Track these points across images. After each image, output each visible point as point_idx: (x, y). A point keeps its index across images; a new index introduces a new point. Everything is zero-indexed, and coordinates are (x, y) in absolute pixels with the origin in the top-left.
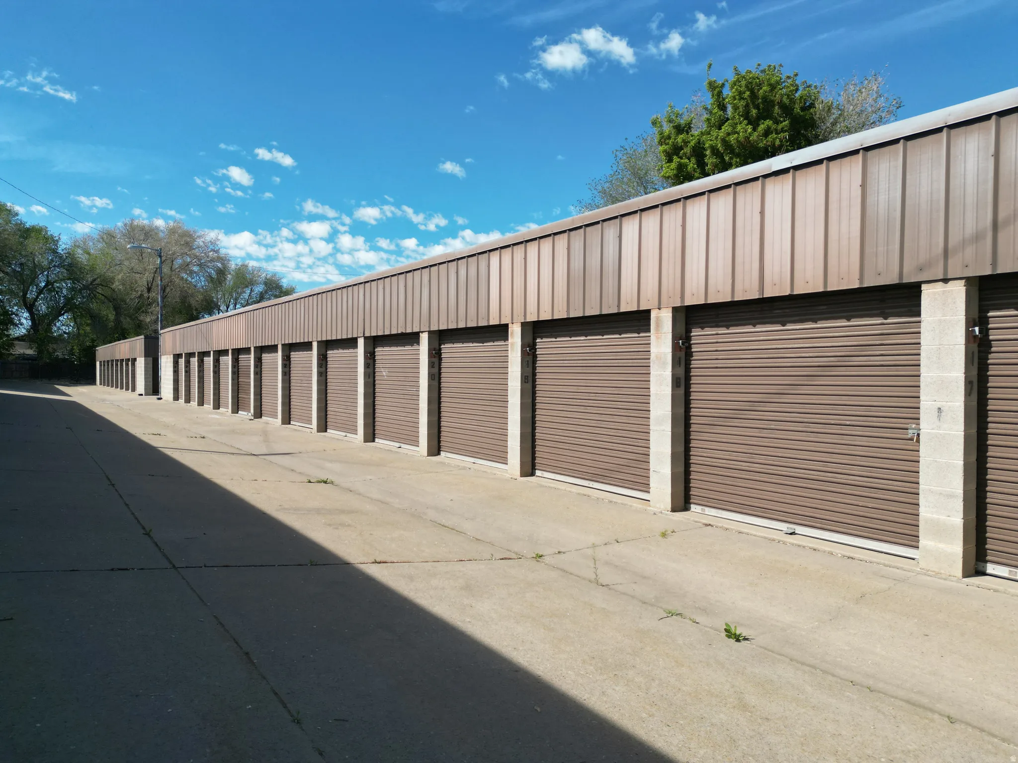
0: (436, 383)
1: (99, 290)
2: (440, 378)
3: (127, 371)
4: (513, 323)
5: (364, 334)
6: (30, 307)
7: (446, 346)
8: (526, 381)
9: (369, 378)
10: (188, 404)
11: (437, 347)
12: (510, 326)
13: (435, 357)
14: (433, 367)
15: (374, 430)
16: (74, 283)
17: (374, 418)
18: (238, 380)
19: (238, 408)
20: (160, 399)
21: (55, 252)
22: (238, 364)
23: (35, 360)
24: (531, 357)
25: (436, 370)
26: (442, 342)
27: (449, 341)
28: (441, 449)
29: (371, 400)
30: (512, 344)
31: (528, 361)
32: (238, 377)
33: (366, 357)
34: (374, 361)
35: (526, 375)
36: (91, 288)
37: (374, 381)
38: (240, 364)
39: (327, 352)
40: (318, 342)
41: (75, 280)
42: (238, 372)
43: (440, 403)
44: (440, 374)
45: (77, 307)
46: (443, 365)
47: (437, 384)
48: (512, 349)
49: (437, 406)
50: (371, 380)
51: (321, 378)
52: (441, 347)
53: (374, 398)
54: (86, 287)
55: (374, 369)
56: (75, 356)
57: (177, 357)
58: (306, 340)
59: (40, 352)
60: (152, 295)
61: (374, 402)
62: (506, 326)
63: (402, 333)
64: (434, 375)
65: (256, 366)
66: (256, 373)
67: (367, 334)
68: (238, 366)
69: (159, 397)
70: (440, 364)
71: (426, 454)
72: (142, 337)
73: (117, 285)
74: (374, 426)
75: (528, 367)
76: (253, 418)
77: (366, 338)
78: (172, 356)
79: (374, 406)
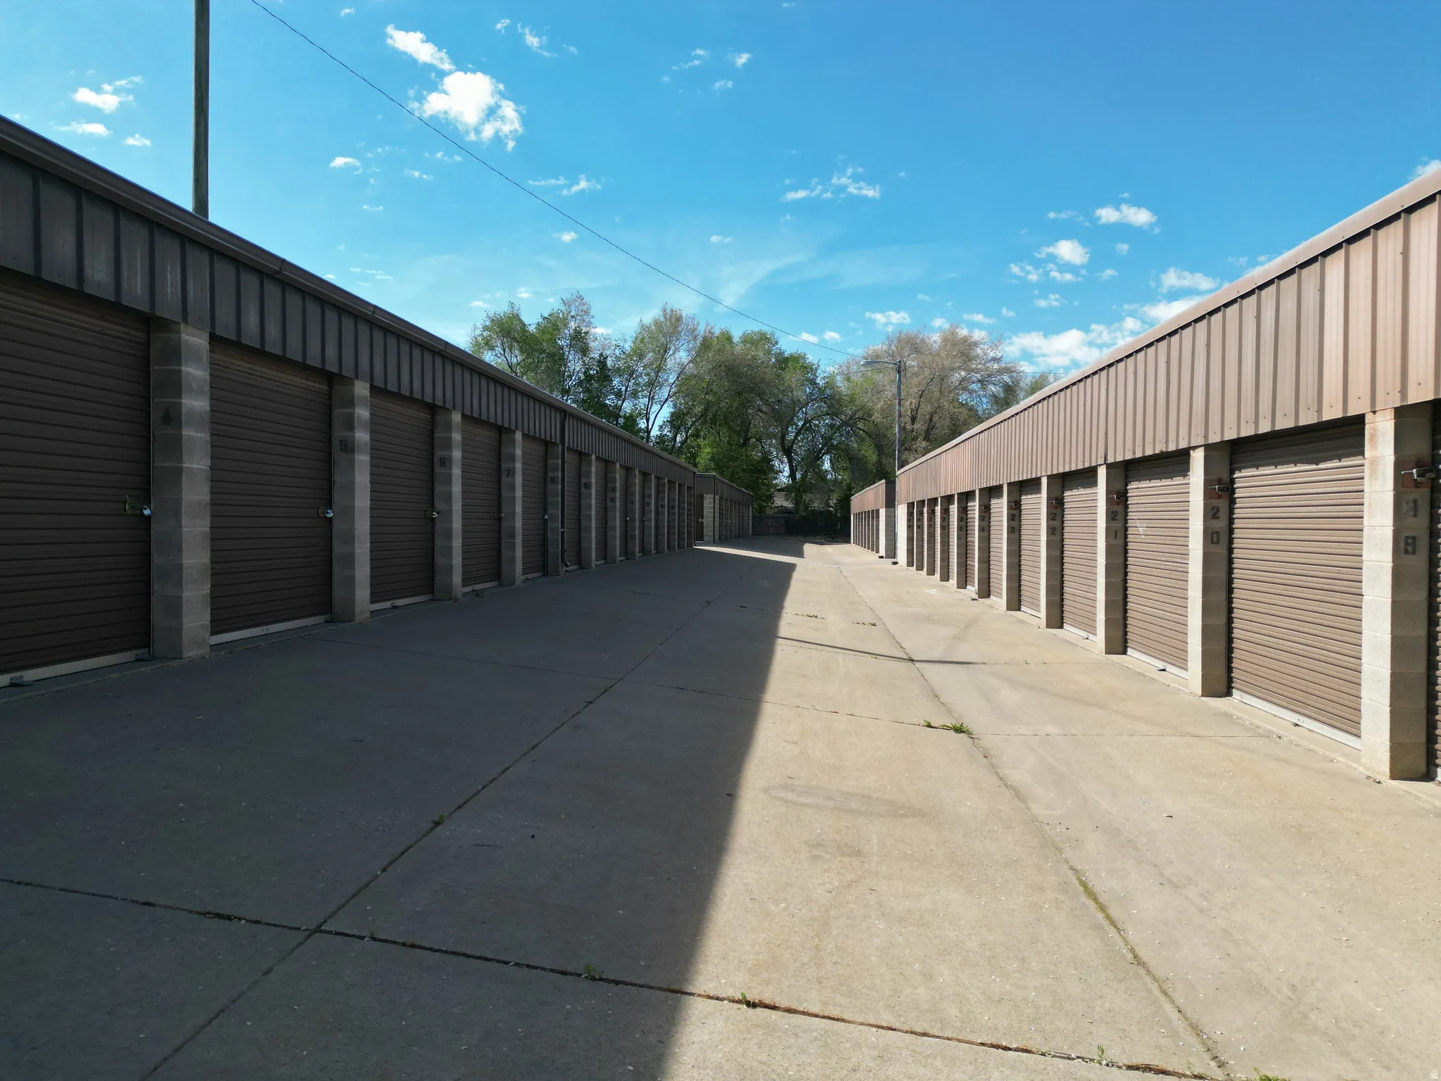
0: (1221, 550)
1: (860, 425)
2: (1231, 541)
3: (873, 525)
4: (1374, 412)
5: (1106, 459)
6: (788, 451)
7: (1245, 473)
8: (1410, 549)
9: (1116, 538)
10: (919, 572)
11: (1225, 477)
12: (1368, 418)
13: (1219, 497)
14: (1215, 517)
15: (1125, 633)
16: (833, 419)
17: (1125, 611)
18: (967, 538)
19: (966, 581)
20: (895, 563)
21: (813, 382)
22: (967, 515)
23: (791, 513)
24: (1426, 491)
25: (1221, 524)
26: (1236, 465)
27: (1250, 464)
28: (1233, 685)
29: (1119, 579)
30: (1374, 462)
31: (1415, 501)
32: (967, 534)
33: (1109, 501)
34: (1126, 507)
35: (1410, 534)
36: (850, 422)
37: (1126, 544)
38: (969, 516)
39: (1063, 493)
40: (1049, 477)
41: (833, 414)
42: (967, 526)
43: (1230, 590)
44: (1231, 531)
45: (835, 448)
46: (1238, 513)
47: (1225, 552)
48: (1374, 472)
49: (1223, 596)
50: (1120, 541)
51: (1053, 538)
52: (1235, 476)
53: (1126, 574)
54: (845, 423)
55: (1126, 521)
56: (832, 507)
57: (910, 506)
58: (1034, 476)
59: (797, 504)
60: (917, 426)
61: (1125, 581)
62: (1359, 420)
63: (1162, 452)
64: (1218, 533)
65: (982, 518)
66: (982, 529)
67: (1110, 460)
68: (967, 519)
69: (894, 560)
70: (1231, 511)
71: (1199, 691)
72: (884, 481)
73: (877, 417)
74: (1125, 626)
75: (1415, 516)
76: (976, 597)
77: (1110, 467)
78: (906, 505)
79: (1125, 589)
